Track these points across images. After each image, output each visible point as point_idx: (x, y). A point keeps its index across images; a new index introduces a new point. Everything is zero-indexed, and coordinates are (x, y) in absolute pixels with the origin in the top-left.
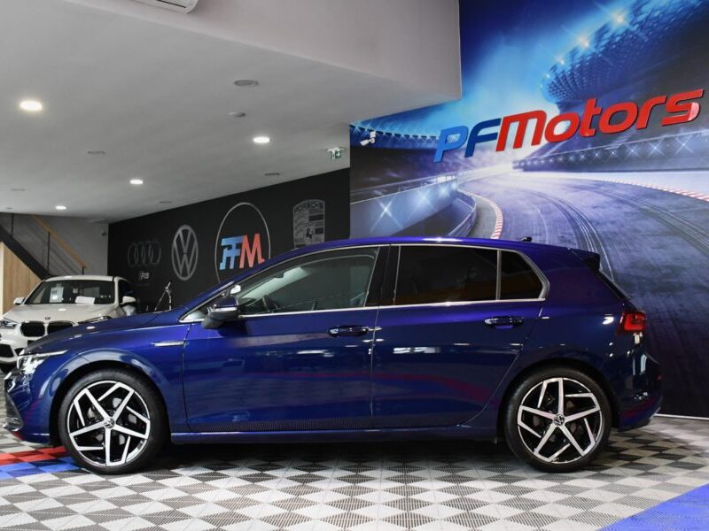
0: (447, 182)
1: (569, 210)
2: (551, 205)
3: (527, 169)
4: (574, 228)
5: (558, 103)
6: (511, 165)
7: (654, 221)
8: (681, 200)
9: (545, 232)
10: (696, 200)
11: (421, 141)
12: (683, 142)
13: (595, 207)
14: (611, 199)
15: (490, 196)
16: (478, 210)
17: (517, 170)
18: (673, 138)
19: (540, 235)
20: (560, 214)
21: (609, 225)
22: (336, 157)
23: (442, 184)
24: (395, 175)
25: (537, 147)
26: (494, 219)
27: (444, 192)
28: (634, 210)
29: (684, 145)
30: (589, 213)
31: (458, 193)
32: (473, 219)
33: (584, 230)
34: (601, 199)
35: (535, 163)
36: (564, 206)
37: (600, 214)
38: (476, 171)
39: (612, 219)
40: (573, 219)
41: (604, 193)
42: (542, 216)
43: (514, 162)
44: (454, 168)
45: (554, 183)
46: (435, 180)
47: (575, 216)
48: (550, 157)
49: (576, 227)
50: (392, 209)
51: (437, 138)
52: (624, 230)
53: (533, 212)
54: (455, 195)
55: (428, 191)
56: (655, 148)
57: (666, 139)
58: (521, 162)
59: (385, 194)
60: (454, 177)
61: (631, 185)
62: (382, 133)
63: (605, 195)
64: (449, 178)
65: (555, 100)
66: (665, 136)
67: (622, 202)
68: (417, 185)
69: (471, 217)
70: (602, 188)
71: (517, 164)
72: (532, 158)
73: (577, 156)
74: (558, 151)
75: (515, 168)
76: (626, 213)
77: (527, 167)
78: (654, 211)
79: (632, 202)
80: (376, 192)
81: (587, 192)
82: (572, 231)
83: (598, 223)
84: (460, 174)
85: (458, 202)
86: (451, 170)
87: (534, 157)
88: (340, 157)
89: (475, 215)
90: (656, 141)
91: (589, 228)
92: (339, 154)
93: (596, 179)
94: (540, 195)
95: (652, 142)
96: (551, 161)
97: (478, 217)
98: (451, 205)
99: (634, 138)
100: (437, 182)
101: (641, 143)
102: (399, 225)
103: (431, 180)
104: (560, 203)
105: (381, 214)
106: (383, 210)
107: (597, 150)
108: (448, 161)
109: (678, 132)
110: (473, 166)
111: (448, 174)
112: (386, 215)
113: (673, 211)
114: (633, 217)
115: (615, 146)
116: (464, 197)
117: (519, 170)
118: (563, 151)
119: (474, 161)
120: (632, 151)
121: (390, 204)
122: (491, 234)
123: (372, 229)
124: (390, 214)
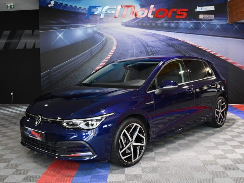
0: (91, 27)
1: (143, 42)
2: (137, 40)
3: (127, 26)
5: (139, 4)
6: (120, 24)
7: (172, 48)
8: (180, 42)
9: (134, 49)
10: (184, 42)
11: (78, 9)
12: (181, 24)
13: (152, 42)
14: (157, 40)
15: (111, 34)
16: (106, 39)
17: (122, 26)
18: (178, 23)
19: (132, 50)
20: (140, 43)
21: (157, 48)
22: (11, 8)
23: (89, 27)
24: (65, 22)
25: (131, 19)
26: (113, 43)
27: (90, 31)
28: (165, 44)
30: (150, 44)
31: (97, 32)
32: (104, 43)
33: (148, 49)
35: (130, 24)
37: (154, 44)
38: (105, 24)
39: (158, 46)
42: (133, 43)
43: (122, 23)
45: (139, 33)
47: (145, 44)
48: (136, 23)
49: (145, 48)
50: (63, 35)
51: (87, 9)
52: (162, 50)
53: (130, 42)
54: (95, 32)
55: (83, 30)
56: (173, 25)
57: (176, 22)
58: (125, 23)
59: (59, 29)
60: (95, 26)
61: (165, 36)
62: (58, 3)
63: (156, 38)
64: (92, 26)
65: (139, 3)
66: (176, 21)
67: (162, 41)
68: (77, 27)
69: (103, 42)
70: (155, 36)
71: (123, 24)
72: (129, 22)
73: (146, 24)
75: (122, 25)
76: (163, 45)
77: (127, 25)
78: (172, 45)
79: (165, 41)
80: (55, 28)
81: (149, 36)
82: (144, 49)
83: (154, 47)
84: (98, 24)
85: (97, 36)
86: (93, 22)
88: (13, 8)
89: (105, 41)
90: (173, 23)
91: (150, 48)
93: (153, 32)
94: (132, 36)
96: (136, 24)
97: (106, 42)
98: (93, 37)
99: (166, 20)
100: (86, 26)
101: (168, 23)
102: (67, 42)
103: (84, 26)
104: (140, 40)
105: (57, 37)
106: (59, 36)
107: (153, 23)
108: (92, 19)
109: (180, 21)
110: (104, 22)
111: (92, 24)
112: (60, 38)
113: (178, 45)
114: (165, 46)
115: (159, 22)
116: (99, 34)
117: (124, 26)
118: (141, 21)
119: (104, 20)
120: (165, 25)
121: (62, 33)
122: (112, 48)
123: (52, 44)
124: (62, 38)
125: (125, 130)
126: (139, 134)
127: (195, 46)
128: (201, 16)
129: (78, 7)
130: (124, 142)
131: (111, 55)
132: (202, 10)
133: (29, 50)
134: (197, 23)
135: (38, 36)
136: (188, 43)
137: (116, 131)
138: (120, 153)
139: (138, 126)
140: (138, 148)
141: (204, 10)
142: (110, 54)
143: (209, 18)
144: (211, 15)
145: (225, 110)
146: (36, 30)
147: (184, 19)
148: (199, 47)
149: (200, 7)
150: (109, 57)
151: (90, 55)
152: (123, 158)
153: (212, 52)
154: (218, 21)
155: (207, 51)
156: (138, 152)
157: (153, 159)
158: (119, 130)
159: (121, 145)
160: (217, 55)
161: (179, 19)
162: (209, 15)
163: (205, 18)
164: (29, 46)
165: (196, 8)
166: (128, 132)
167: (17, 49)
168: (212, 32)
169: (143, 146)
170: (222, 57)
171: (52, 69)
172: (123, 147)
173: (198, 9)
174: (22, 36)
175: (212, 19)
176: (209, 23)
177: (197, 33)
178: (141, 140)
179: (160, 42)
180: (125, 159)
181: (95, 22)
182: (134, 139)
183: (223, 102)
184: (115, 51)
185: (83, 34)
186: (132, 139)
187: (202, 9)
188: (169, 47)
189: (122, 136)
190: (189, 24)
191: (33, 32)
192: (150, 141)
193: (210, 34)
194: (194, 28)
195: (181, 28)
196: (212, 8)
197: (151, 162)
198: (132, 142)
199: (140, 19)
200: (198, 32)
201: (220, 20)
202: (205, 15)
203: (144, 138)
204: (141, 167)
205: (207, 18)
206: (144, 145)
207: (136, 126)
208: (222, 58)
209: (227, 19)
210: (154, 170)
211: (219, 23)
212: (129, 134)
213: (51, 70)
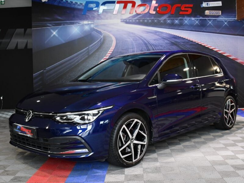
0: (88, 24)
1: (144, 40)
2: (138, 38)
3: (127, 23)
4: (146, 47)
6: (120, 21)
8: (185, 40)
9: (134, 48)
10: (189, 40)
11: (74, 4)
12: (186, 21)
13: (154, 40)
14: (160, 38)
15: (110, 32)
17: (122, 23)
18: (182, 19)
21: (160, 47)
22: (1, 4)
23: (86, 24)
24: (60, 18)
25: (131, 15)
26: (112, 41)
27: (87, 28)
28: (169, 42)
29: (186, 22)
30: (152, 42)
31: (94, 29)
32: (102, 40)
33: (150, 48)
34: (157, 37)
35: (131, 21)
36: (142, 38)
37: (157, 43)
38: (103, 21)
39: (161, 45)
40: (146, 44)
41: (158, 35)
42: (133, 41)
43: (121, 19)
44: (92, 18)
45: (139, 30)
46: (82, 22)
47: (147, 42)
48: (137, 19)
49: (147, 47)
50: (58, 33)
51: (84, 4)
53: (130, 40)
54: (93, 30)
55: (79, 27)
56: (177, 22)
57: (180, 19)
58: (125, 19)
59: (54, 26)
60: (92, 22)
61: (168, 33)
63: (158, 36)
64: (90, 22)
67: (165, 39)
68: (73, 23)
69: (101, 40)
70: (157, 33)
71: (123, 20)
73: (148, 20)
74: (140, 17)
75: (122, 22)
76: (166, 43)
77: (127, 22)
78: (176, 43)
79: (168, 39)
80: (48, 25)
81: (151, 34)
82: (145, 48)
83: (156, 46)
84: (95, 21)
85: (94, 33)
86: (91, 19)
87: (130, 18)
88: (4, 4)
89: (103, 39)
90: (177, 19)
91: (152, 47)
92: (3, 3)
93: (155, 30)
94: (132, 33)
95: (176, 19)
96: (137, 21)
97: (104, 40)
98: (91, 34)
99: (169, 17)
100: (83, 23)
101: (172, 19)
102: (62, 41)
103: (80, 22)
104: (141, 37)
105: (51, 35)
106: (53, 33)
107: (156, 19)
108: (89, 15)
109: (184, 17)
110: (102, 19)
111: (90, 20)
112: (54, 35)
113: (182, 43)
114: (169, 45)
115: (163, 18)
116: (97, 31)
117: (123, 23)
118: (142, 18)
119: (102, 16)
120: (169, 21)
121: (57, 31)
122: (110, 47)
123: (46, 42)
124: (57, 35)
125: (124, 126)
126: (140, 131)
127: (201, 45)
128: (207, 12)
129: (74, 2)
130: (124, 139)
131: (110, 55)
132: (208, 6)
133: (21, 50)
134: (203, 19)
135: (30, 35)
136: (194, 41)
137: (115, 127)
138: (119, 151)
139: (139, 123)
140: (139, 147)
141: (210, 6)
142: (108, 53)
143: (216, 14)
144: (218, 11)
145: (234, 111)
146: (28, 29)
147: (189, 16)
148: (206, 46)
149: (206, 3)
150: (107, 56)
151: (87, 54)
152: (123, 157)
153: (219, 51)
154: (225, 18)
155: (214, 50)
156: (139, 151)
157: (156, 160)
158: (118, 126)
159: (120, 142)
160: (225, 55)
161: (183, 16)
162: (216, 11)
163: (211, 14)
164: (21, 46)
165: (202, 3)
166: (128, 129)
167: (7, 49)
168: (219, 29)
169: (145, 145)
170: (230, 56)
171: (45, 69)
172: (123, 145)
173: (204, 5)
174: (13, 35)
175: (219, 16)
176: (216, 19)
177: (202, 31)
178: (143, 139)
179: (163, 40)
180: (125, 158)
181: (93, 18)
182: (134, 137)
183: (232, 102)
184: (114, 50)
185: (79, 32)
186: (133, 136)
187: (208, 4)
188: (172, 45)
189: (121, 133)
190: (194, 20)
191: (25, 31)
192: (152, 140)
193: (217, 32)
194: (199, 25)
195: (186, 25)
196: (219, 4)
197: (154, 163)
198: (132, 140)
199: (141, 15)
200: (204, 29)
201: (228, 17)
202: (211, 11)
203: (146, 136)
204: (142, 167)
205: (213, 14)
206: (145, 143)
207: (137, 123)
208: (231, 58)
209: (235, 16)
210: (157, 170)
211: (227, 20)
212: (129, 130)
213: (45, 71)
